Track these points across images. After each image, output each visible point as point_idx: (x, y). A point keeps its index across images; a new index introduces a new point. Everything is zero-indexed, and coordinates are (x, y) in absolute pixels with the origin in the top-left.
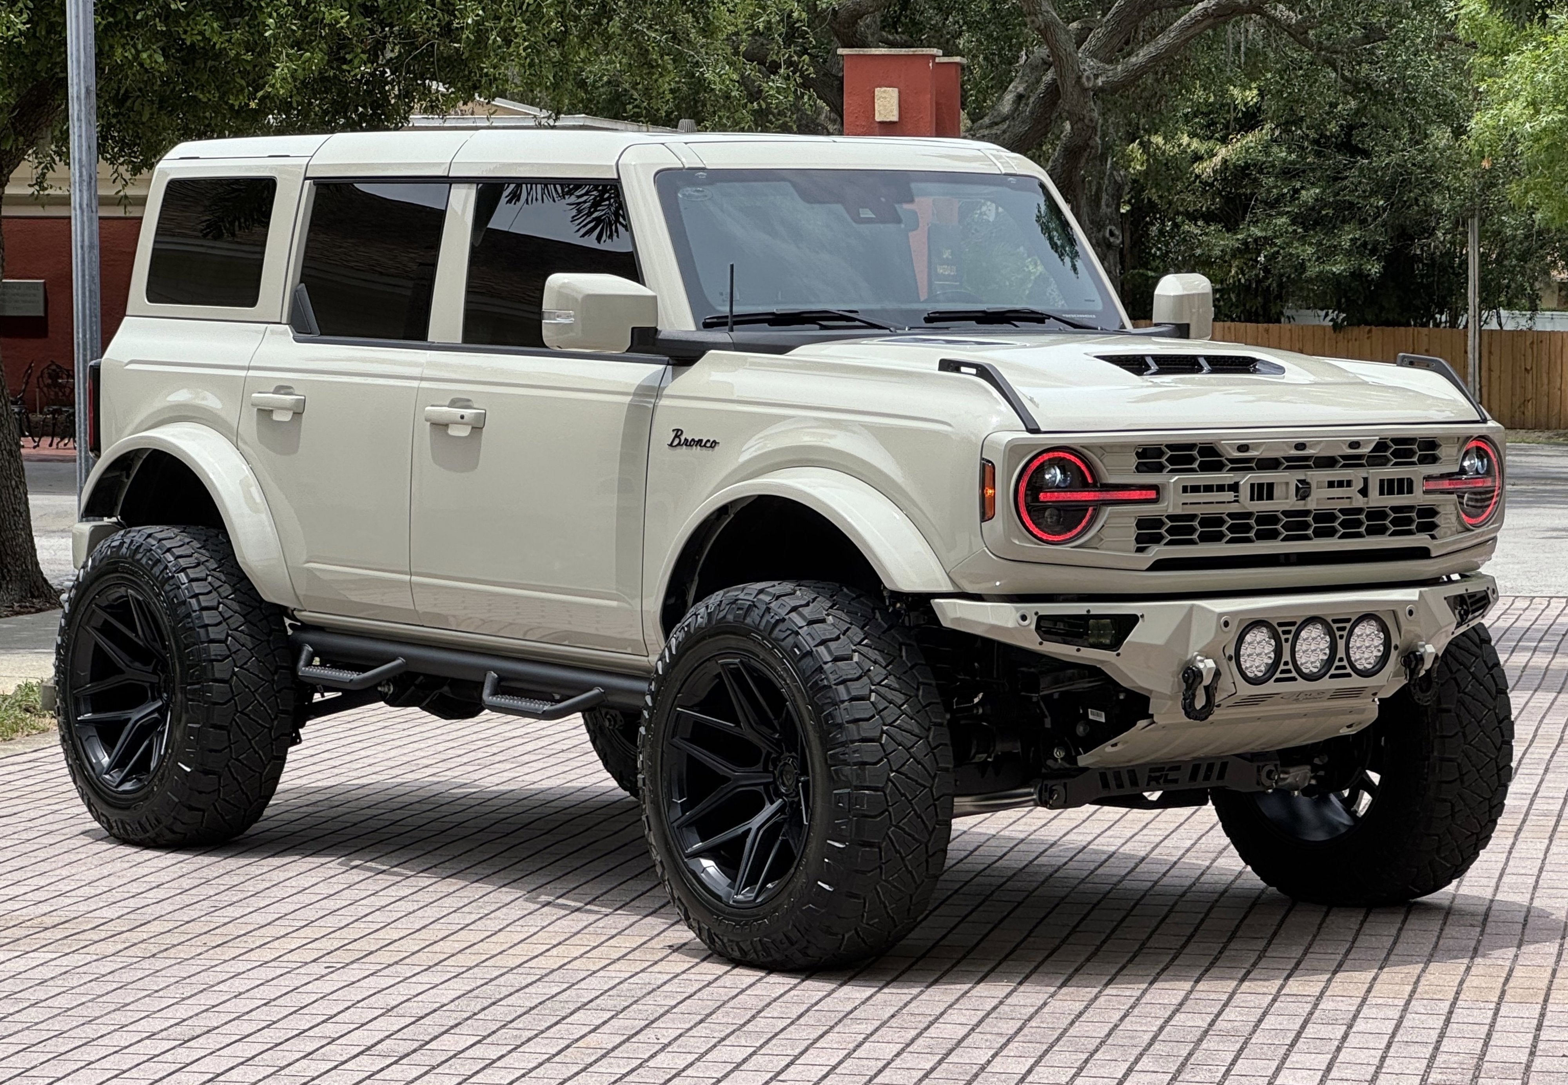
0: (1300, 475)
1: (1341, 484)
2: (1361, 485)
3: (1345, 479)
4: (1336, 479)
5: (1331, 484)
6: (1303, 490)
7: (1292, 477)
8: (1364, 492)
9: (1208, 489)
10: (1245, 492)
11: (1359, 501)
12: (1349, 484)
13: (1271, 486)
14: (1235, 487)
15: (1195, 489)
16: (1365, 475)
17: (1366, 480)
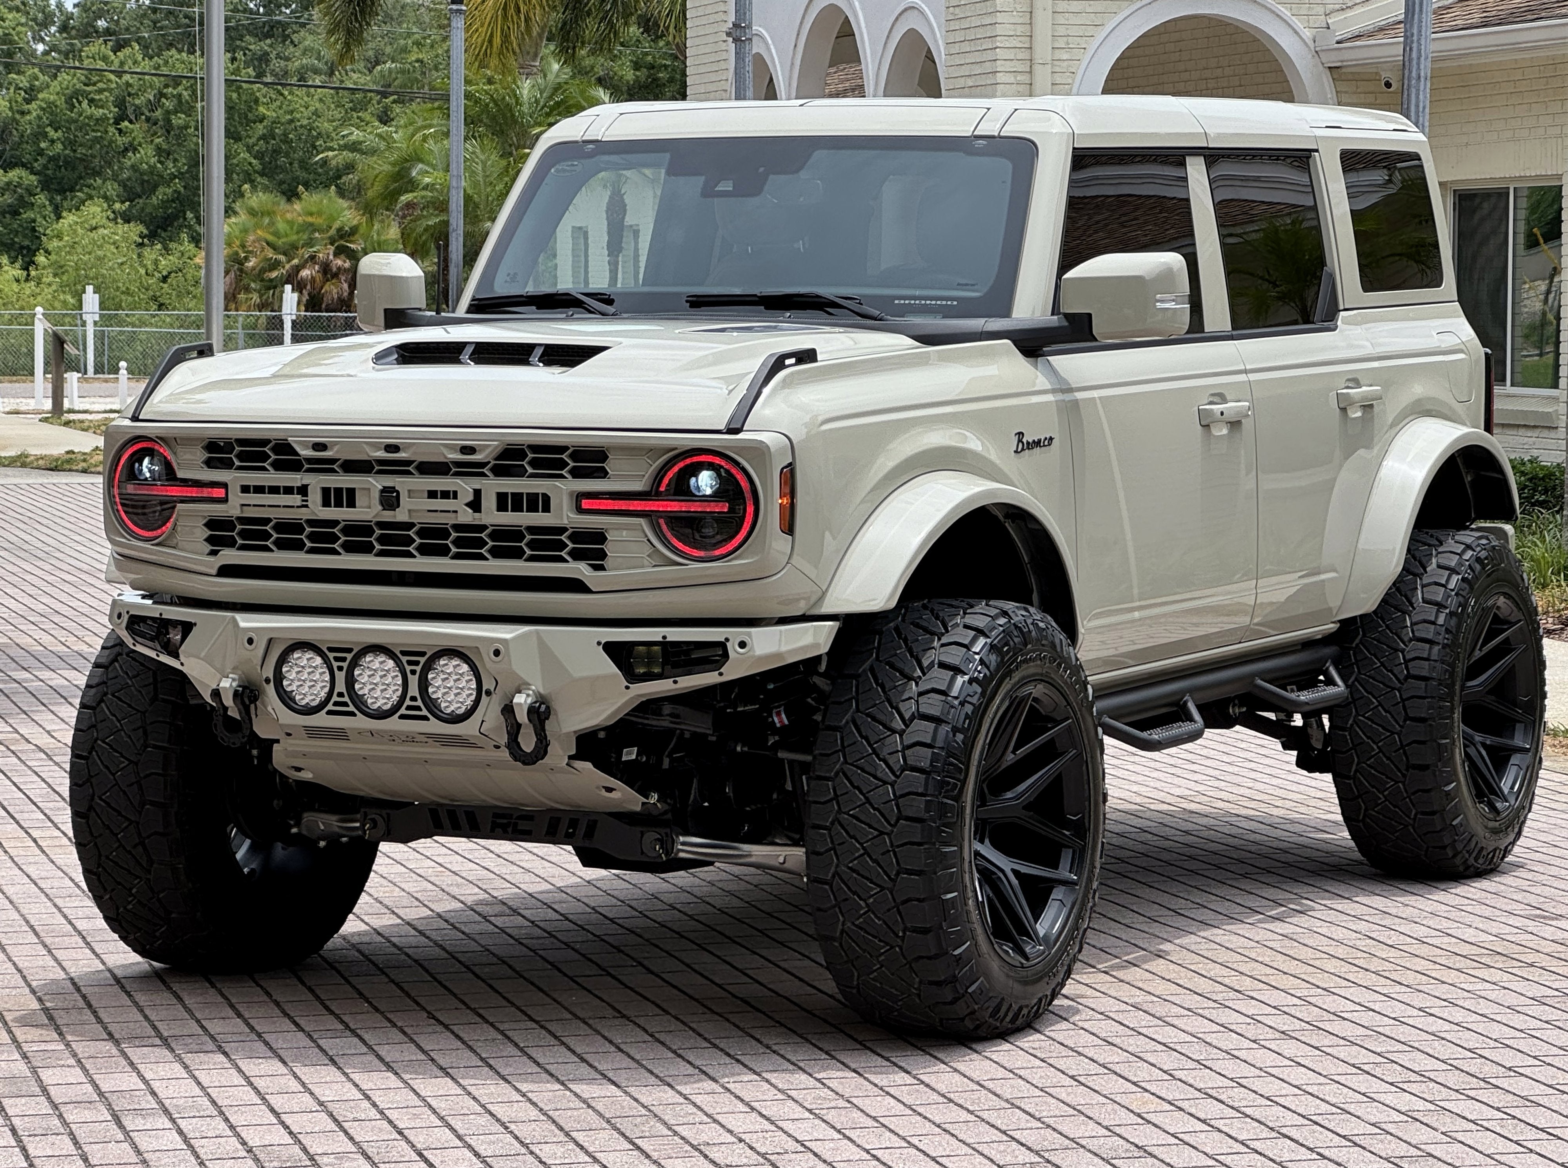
0: (389, 481)
1: (445, 495)
2: (471, 498)
3: (451, 488)
4: (439, 488)
5: (432, 494)
6: (390, 499)
7: (376, 483)
8: (475, 505)
9: (274, 490)
10: (315, 497)
11: (467, 516)
12: (455, 495)
13: (351, 492)
14: (303, 490)
15: (259, 490)
16: (477, 487)
17: (477, 493)
